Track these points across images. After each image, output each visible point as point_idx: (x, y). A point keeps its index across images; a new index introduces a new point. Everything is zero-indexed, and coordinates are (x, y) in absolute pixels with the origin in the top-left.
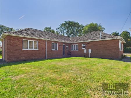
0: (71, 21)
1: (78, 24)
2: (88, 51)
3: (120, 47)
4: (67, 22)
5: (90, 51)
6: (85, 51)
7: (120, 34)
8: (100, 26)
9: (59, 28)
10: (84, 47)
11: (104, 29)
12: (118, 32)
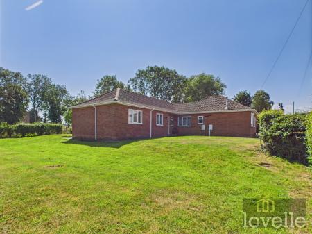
0: (160, 66)
1: (176, 73)
2: (207, 127)
3: (252, 123)
4: (152, 68)
5: (211, 127)
6: (203, 127)
7: (251, 96)
8: (218, 82)
9: (133, 80)
10: (201, 121)
11: (225, 86)
12: (248, 92)
